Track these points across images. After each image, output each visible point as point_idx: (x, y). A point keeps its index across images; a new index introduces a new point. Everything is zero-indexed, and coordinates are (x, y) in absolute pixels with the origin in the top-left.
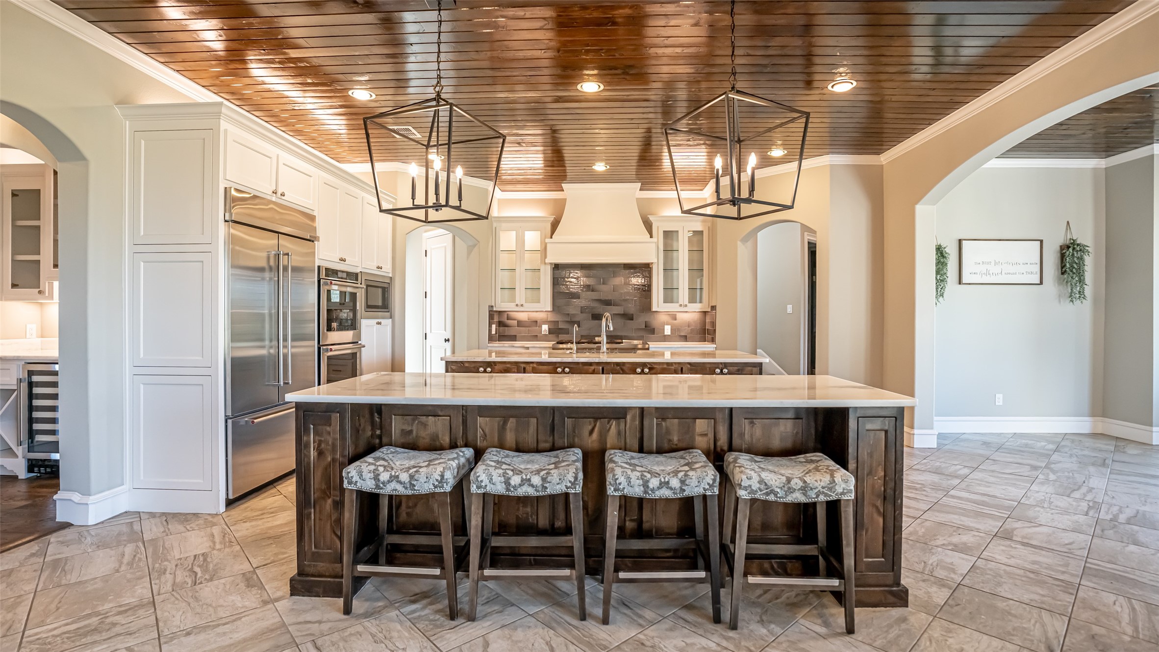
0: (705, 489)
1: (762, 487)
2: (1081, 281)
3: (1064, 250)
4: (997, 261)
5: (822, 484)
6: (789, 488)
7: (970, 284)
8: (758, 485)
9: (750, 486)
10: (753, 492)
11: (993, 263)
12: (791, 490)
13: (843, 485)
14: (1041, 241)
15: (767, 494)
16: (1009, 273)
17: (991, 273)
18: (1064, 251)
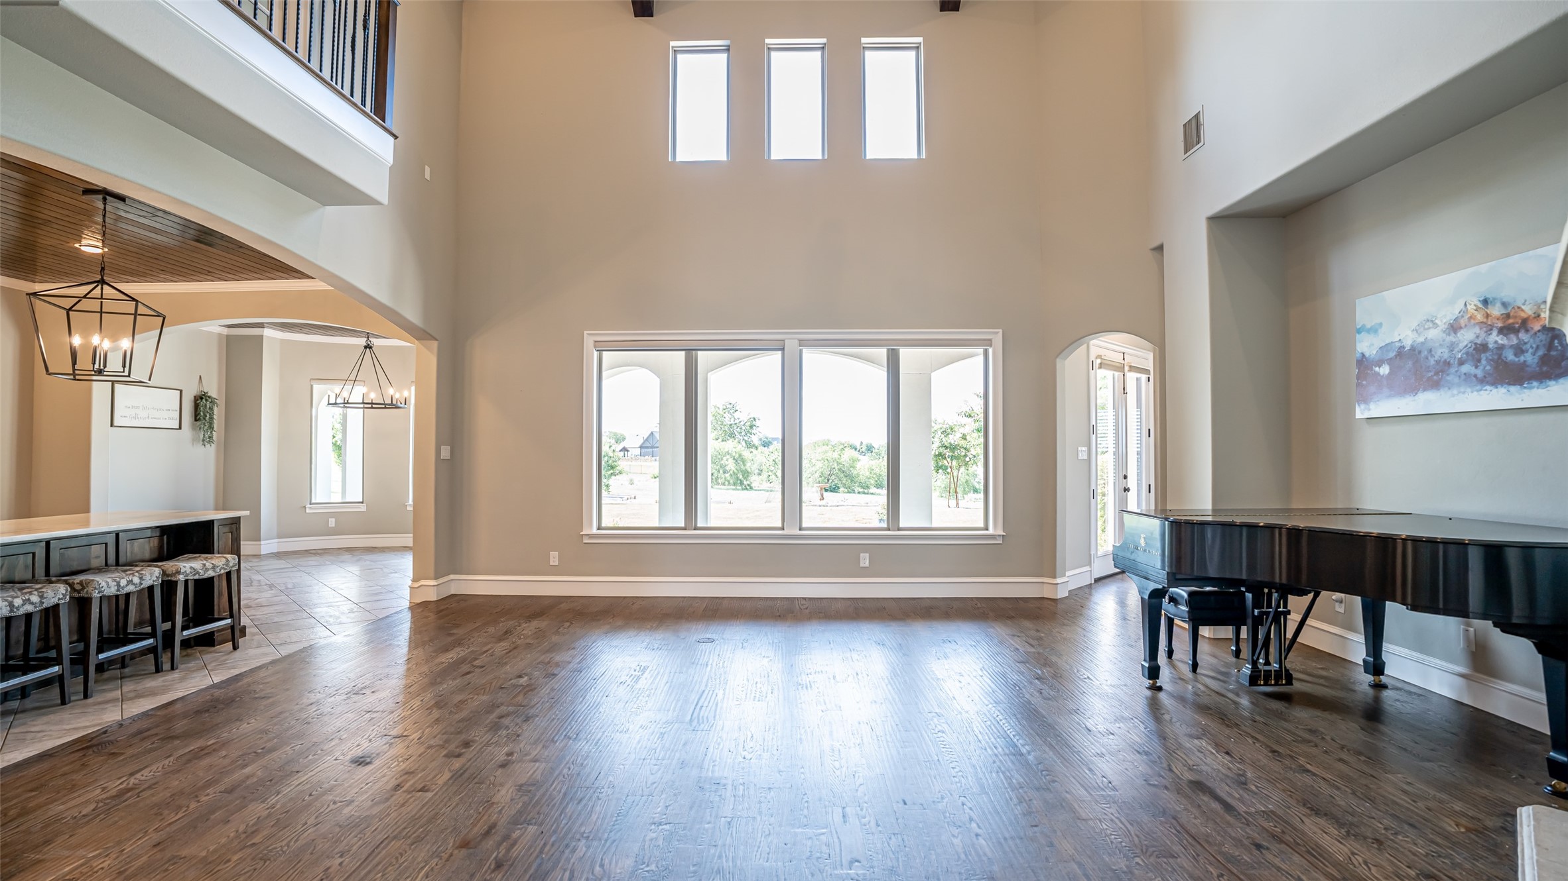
0: (154, 581)
1: (192, 570)
2: (211, 427)
3: (198, 400)
4: (145, 406)
5: (223, 563)
6: (206, 569)
7: (121, 427)
8: (190, 570)
9: (186, 571)
10: (187, 575)
11: (141, 407)
12: (207, 570)
13: (233, 562)
14: (181, 391)
15: (194, 575)
16: (155, 418)
17: (139, 417)
18: (198, 402)
